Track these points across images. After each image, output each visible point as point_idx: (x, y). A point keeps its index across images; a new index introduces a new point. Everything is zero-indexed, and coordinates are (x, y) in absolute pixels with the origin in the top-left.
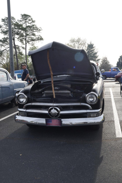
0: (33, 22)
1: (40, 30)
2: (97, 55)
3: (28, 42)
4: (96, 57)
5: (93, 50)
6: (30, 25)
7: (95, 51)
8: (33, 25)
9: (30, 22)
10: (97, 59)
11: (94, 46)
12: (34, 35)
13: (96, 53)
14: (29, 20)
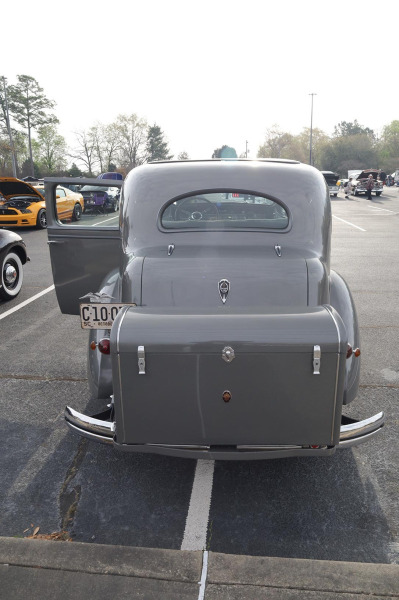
0: (40, 90)
1: (52, 105)
2: (167, 148)
3: (33, 125)
4: (166, 152)
5: (160, 139)
6: (34, 95)
7: (164, 141)
8: (40, 97)
9: (34, 90)
10: (167, 156)
11: (161, 131)
12: (42, 114)
13: (165, 145)
14: (33, 87)
